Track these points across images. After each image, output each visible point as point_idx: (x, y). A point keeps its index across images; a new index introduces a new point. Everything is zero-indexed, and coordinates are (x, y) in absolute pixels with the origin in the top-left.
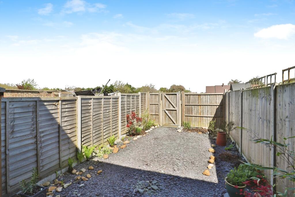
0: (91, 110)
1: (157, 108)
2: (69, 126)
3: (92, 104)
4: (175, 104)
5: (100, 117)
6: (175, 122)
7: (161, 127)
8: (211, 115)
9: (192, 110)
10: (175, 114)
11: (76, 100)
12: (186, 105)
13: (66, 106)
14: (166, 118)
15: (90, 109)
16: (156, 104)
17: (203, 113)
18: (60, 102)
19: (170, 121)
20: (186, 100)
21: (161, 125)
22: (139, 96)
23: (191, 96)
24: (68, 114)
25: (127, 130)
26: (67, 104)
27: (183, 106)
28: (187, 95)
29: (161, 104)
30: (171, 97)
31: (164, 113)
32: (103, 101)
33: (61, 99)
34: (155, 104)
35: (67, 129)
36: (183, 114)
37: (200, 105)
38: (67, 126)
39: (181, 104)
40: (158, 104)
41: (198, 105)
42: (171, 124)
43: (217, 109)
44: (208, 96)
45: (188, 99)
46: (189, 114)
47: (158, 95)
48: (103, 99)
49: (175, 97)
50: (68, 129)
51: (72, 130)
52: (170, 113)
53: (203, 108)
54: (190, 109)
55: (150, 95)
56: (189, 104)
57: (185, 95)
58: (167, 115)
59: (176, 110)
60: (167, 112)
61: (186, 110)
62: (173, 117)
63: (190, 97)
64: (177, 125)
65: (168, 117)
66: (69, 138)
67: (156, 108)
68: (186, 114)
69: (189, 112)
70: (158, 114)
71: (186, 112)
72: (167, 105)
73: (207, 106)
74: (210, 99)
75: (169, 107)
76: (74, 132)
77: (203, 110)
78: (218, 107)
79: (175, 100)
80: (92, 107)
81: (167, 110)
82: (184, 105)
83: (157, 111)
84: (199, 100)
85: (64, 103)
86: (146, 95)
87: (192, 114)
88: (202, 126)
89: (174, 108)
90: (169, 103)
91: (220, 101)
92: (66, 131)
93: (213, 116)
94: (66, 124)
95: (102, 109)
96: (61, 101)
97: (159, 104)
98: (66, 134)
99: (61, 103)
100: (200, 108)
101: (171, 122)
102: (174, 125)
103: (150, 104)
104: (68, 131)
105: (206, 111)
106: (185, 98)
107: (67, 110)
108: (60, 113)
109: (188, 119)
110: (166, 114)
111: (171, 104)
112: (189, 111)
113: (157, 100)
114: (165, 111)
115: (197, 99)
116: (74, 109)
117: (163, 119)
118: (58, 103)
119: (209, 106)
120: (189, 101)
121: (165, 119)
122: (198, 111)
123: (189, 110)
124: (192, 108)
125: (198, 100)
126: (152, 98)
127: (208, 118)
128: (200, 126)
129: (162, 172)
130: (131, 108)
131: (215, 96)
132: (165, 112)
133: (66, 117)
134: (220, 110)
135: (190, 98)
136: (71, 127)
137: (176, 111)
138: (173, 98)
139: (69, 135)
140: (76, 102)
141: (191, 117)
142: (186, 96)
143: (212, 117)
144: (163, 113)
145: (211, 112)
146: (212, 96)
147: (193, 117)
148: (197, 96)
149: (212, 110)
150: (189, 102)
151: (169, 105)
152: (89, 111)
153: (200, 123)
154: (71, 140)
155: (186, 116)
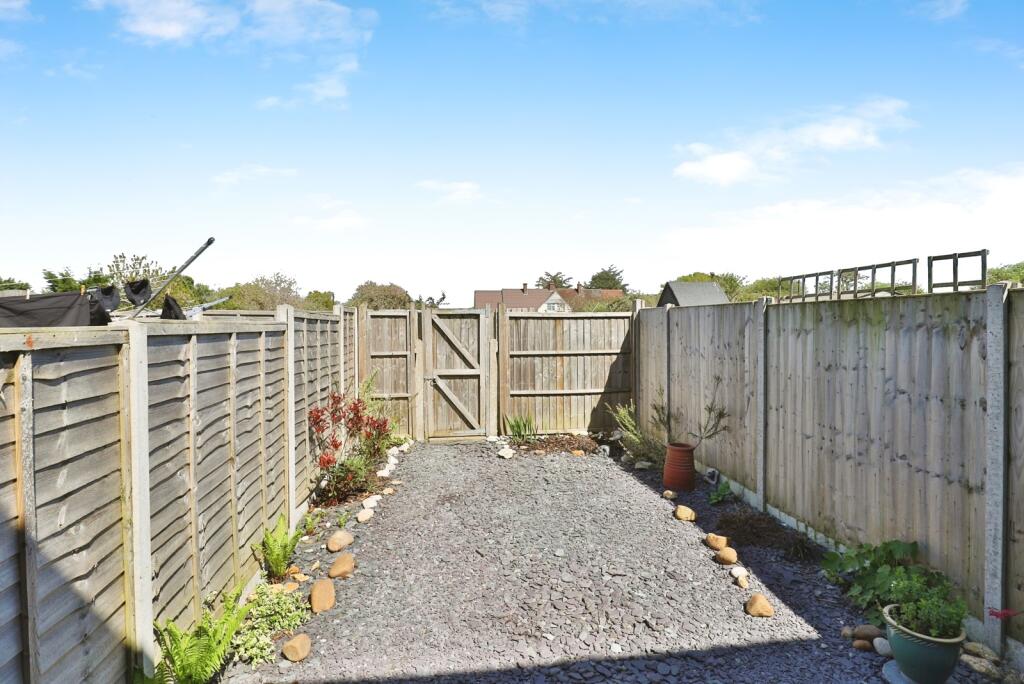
0: (185, 402)
1: (403, 370)
2: (82, 526)
3: (192, 368)
4: (473, 352)
5: (224, 434)
6: (474, 422)
7: (423, 445)
8: (597, 386)
9: (533, 374)
10: (473, 390)
11: (118, 347)
12: (512, 356)
13: (64, 393)
14: (439, 408)
15: (182, 399)
16: (398, 356)
17: (570, 382)
18: (24, 364)
19: (455, 420)
20: (512, 336)
21: (420, 438)
22: (338, 322)
23: (531, 321)
24: (71, 442)
25: (312, 482)
26: (65, 378)
27: (504, 359)
28: (516, 318)
29: (420, 357)
30: (457, 327)
31: (431, 389)
32: (233, 351)
33: (29, 342)
34: (395, 353)
35: (74, 552)
36: (503, 388)
37: (562, 355)
38: (72, 530)
39: (498, 354)
40: (406, 356)
41: (554, 352)
42: (457, 429)
43: (613, 367)
44: (586, 321)
45: (518, 333)
46: (525, 388)
47: (405, 317)
48: (234, 336)
49: (473, 326)
50: (81, 549)
51: (101, 548)
52: (455, 390)
53: (569, 363)
54: (525, 370)
55: (372, 317)
56: (524, 353)
57: (511, 318)
58: (442, 398)
59: (477, 377)
60: (441, 383)
61: (512, 373)
62: (465, 404)
63: (526, 325)
64: (482, 432)
65: (444, 403)
66: (83, 608)
67: (397, 373)
68: (512, 388)
69: (525, 380)
70: (405, 395)
71: (512, 379)
72: (442, 358)
73: (582, 358)
74: (593, 331)
75: (449, 365)
76: (111, 553)
77: (570, 373)
78: (615, 357)
79: (473, 340)
80: (191, 387)
81: (440, 376)
82: (508, 356)
83: (402, 382)
84: (558, 338)
85: (50, 372)
86: (355, 317)
87: (534, 387)
88: (567, 424)
89: (471, 367)
90: (449, 348)
91: (622, 339)
92: (64, 563)
93: (602, 390)
94: (63, 517)
95: (232, 392)
96: (28, 358)
97: (408, 353)
98: (67, 585)
99: (29, 374)
100: (559, 364)
101: (459, 421)
102: (472, 432)
103: (373, 357)
104: (81, 563)
105: (581, 373)
106: (508, 328)
107: (67, 418)
108: (24, 448)
109: (519, 405)
110: (436, 392)
111: (456, 355)
112: (523, 376)
113: (402, 339)
114: (434, 381)
115: (551, 332)
116: (110, 406)
117: (425, 415)
118: (11, 376)
119: (589, 357)
120: (525, 341)
121: (436, 412)
122: (553, 375)
123: (525, 375)
124: (534, 366)
125: (555, 336)
126: (377, 331)
127: (587, 397)
128: (560, 426)
129: (616, 650)
130: (319, 377)
131: (606, 321)
132: (436, 387)
133: (64, 471)
134: (621, 369)
135: (526, 330)
136: (96, 526)
137: (476, 381)
138: (464, 332)
139: (83, 587)
140: (121, 357)
141: (530, 398)
142: (513, 321)
143: (597, 394)
144: (425, 388)
145: (596, 379)
146: (599, 321)
147: (539, 399)
148: (552, 321)
149: (596, 370)
150: (522, 345)
151: (448, 358)
152: (179, 410)
153: (559, 418)
154: (96, 618)
155: (512, 396)
